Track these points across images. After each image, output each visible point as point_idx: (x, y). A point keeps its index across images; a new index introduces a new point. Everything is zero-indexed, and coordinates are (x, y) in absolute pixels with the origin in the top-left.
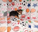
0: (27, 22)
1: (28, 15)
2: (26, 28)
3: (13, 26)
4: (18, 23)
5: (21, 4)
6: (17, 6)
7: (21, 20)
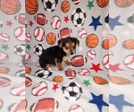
0: (87, 83)
1: (93, 57)
2: (79, 106)
3: (36, 95)
4: (55, 87)
5: (66, 19)
6: (54, 25)
7: (68, 73)
